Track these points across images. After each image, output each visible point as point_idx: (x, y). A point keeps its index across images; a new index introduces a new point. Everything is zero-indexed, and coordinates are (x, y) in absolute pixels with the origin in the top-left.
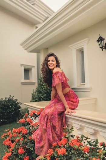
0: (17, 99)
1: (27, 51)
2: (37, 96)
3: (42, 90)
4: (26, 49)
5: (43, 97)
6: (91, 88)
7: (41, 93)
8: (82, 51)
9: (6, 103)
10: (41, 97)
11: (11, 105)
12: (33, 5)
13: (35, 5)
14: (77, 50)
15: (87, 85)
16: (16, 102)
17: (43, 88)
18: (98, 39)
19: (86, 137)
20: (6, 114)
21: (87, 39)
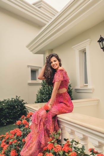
0: (23, 100)
1: (33, 53)
2: (40, 97)
3: (45, 91)
4: (32, 51)
5: (45, 98)
6: (94, 89)
7: (44, 94)
8: (85, 52)
9: (12, 103)
10: (43, 98)
11: (17, 106)
12: (39, 8)
13: (42, 8)
14: (80, 51)
15: (90, 86)
16: (23, 103)
17: (45, 90)
18: (99, 40)
19: (77, 142)
20: (12, 114)
21: (89, 40)
